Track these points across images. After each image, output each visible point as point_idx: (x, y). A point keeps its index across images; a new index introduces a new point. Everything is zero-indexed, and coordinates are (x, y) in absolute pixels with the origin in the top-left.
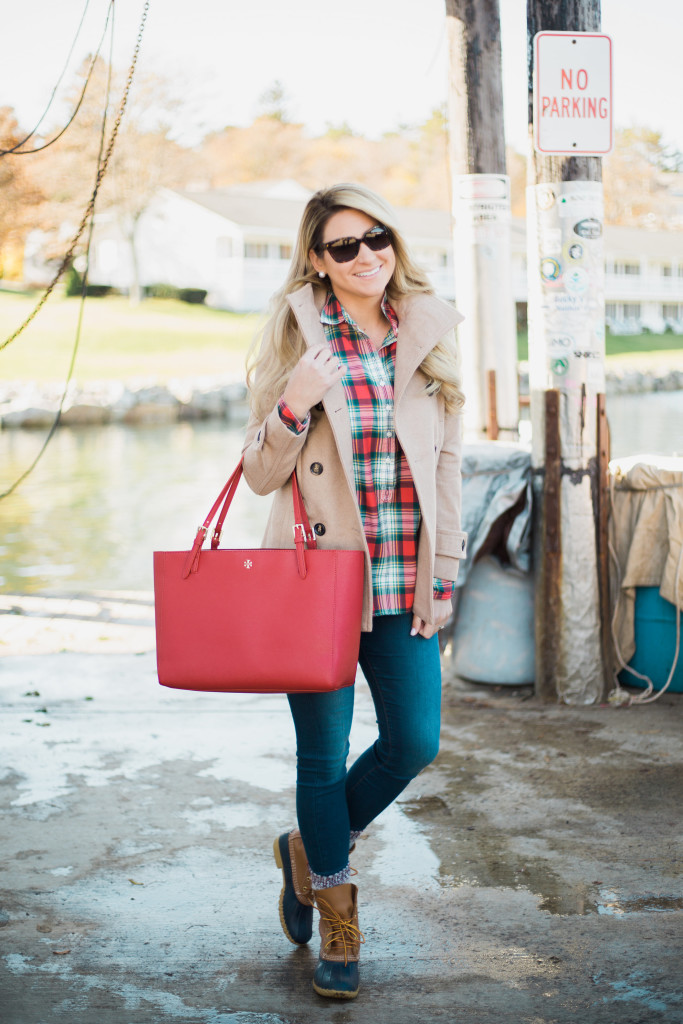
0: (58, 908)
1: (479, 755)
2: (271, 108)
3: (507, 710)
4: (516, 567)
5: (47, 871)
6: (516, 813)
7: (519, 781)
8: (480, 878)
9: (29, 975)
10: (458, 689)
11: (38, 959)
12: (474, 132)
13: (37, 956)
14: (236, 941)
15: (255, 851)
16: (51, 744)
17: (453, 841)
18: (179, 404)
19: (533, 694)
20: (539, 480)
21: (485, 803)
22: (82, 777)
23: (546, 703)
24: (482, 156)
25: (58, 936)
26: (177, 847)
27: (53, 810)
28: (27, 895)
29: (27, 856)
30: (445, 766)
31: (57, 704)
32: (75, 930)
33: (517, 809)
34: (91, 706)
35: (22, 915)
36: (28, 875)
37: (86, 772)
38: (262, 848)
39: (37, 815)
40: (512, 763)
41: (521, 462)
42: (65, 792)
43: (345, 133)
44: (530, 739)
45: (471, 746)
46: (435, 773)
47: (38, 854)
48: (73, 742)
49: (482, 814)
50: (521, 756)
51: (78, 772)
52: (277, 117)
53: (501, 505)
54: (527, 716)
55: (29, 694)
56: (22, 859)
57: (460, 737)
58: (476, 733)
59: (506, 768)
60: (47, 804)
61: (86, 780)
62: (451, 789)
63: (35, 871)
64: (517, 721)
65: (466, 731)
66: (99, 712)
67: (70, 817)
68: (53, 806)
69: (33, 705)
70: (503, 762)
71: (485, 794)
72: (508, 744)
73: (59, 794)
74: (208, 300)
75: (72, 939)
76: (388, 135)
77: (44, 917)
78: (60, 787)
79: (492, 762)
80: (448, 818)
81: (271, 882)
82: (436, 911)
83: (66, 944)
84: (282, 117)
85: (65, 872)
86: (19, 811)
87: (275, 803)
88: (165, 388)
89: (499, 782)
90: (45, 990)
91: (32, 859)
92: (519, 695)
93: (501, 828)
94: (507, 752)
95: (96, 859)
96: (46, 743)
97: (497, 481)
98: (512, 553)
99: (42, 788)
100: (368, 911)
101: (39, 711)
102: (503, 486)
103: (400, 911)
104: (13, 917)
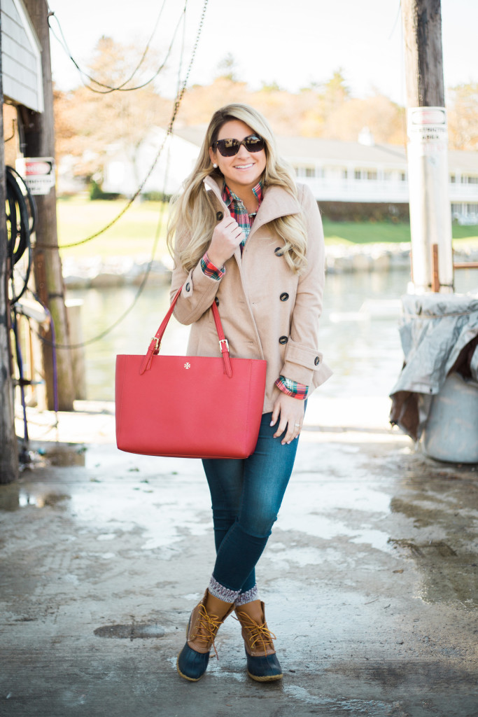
1: (463, 512)
2: (225, 71)
3: (471, 481)
4: (475, 380)
5: (182, 597)
10: (431, 466)
12: (423, 77)
14: (332, 647)
15: (326, 581)
16: (158, 505)
17: (464, 574)
22: (187, 528)
24: (429, 94)
26: (269, 578)
27: (173, 552)
28: (172, 614)
29: (164, 586)
30: (441, 520)
31: (155, 477)
34: (177, 478)
35: (173, 628)
36: (169, 600)
37: (189, 525)
38: (330, 579)
39: (162, 556)
42: (178, 539)
43: (274, 88)
45: (455, 506)
46: (435, 525)
47: (172, 584)
48: (172, 504)
51: (183, 525)
52: (229, 78)
53: (466, 337)
55: (131, 470)
56: (161, 588)
57: (446, 500)
58: (455, 497)
60: (168, 548)
61: (190, 531)
62: (450, 537)
63: (173, 596)
65: (448, 496)
66: (184, 482)
67: (187, 557)
68: (172, 549)
69: (136, 478)
73: (174, 541)
76: (304, 90)
78: (173, 536)
79: (473, 517)
80: (455, 558)
81: (344, 604)
82: (469, 625)
84: (233, 78)
86: (149, 553)
87: (330, 547)
88: (159, 261)
91: (168, 587)
92: (476, 470)
96: (154, 504)
97: (461, 320)
98: (474, 370)
99: (160, 536)
100: (421, 626)
101: (142, 482)
102: (466, 323)
103: (443, 625)
104: (167, 630)
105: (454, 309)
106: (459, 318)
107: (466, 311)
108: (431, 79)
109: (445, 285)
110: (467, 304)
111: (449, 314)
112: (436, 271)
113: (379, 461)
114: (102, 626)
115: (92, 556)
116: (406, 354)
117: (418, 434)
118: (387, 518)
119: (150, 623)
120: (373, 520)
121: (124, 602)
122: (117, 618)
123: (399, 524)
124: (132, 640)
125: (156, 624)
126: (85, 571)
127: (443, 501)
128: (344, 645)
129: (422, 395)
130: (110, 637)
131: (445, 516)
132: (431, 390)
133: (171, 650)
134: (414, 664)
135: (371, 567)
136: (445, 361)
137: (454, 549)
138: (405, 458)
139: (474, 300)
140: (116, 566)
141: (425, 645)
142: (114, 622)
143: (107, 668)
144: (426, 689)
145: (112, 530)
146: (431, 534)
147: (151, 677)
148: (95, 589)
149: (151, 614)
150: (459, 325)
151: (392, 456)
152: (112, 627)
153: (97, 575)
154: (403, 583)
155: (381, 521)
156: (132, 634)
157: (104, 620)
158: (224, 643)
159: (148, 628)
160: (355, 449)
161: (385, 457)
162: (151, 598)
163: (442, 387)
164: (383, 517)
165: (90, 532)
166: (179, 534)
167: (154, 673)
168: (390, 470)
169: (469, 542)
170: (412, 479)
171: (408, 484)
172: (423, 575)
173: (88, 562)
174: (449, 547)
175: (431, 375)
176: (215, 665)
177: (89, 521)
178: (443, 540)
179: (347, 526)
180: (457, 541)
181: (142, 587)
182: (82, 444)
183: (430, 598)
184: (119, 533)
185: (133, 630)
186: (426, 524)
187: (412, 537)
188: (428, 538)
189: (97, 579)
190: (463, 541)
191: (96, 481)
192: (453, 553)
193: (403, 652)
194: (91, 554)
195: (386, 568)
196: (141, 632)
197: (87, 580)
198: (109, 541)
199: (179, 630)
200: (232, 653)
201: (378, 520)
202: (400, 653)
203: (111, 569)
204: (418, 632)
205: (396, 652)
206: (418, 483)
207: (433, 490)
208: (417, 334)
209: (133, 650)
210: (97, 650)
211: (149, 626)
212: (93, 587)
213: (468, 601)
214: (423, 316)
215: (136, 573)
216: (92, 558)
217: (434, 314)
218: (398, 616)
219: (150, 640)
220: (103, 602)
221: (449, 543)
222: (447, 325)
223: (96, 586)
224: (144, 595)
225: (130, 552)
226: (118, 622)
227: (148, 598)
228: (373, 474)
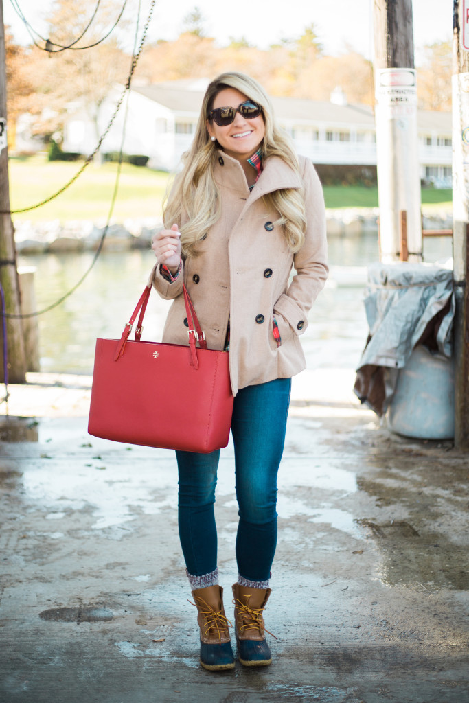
0: (147, 606)
1: (427, 491)
2: (191, 27)
3: (437, 457)
4: (442, 354)
5: (132, 578)
6: (466, 534)
7: (462, 511)
8: (454, 583)
9: (139, 658)
10: (396, 442)
11: (143, 646)
12: (392, 37)
13: (141, 643)
14: (287, 631)
15: (282, 562)
16: (111, 483)
17: (426, 555)
18: (132, 237)
19: (453, 445)
20: (460, 290)
21: (442, 527)
22: (140, 507)
23: (464, 453)
24: (398, 55)
25: (153, 628)
26: (223, 560)
27: (125, 532)
28: (121, 596)
29: (114, 567)
30: (404, 499)
31: (108, 453)
32: (164, 623)
33: (466, 531)
34: (132, 454)
35: (122, 611)
36: (119, 581)
37: (141, 504)
38: (287, 560)
39: (113, 536)
40: (453, 497)
41: (444, 277)
42: (130, 518)
43: (243, 45)
44: (460, 479)
45: (419, 484)
46: (398, 504)
47: (123, 565)
48: (126, 481)
49: (441, 535)
50: (458, 492)
51: (136, 503)
52: (196, 33)
53: (433, 309)
54: (453, 462)
55: (84, 446)
56: (111, 569)
57: (409, 478)
58: (419, 475)
59: (449, 500)
60: (119, 528)
61: (143, 509)
62: (413, 516)
63: (123, 578)
64: (447, 466)
65: (412, 473)
66: (139, 459)
67: (139, 537)
68: (124, 529)
69: (89, 453)
70: (446, 497)
71: (440, 520)
72: (446, 483)
73: (126, 520)
74: (149, 163)
75: (164, 630)
76: (274, 47)
77: (139, 613)
78: (125, 515)
79: (438, 496)
80: (417, 538)
81: (300, 586)
82: (428, 608)
83: (160, 634)
84: (200, 33)
85: (145, 578)
86: (100, 533)
87: (288, 526)
88: (122, 226)
89: (447, 511)
90: (154, 669)
91: (118, 568)
92: (443, 447)
93: (459, 545)
94: (447, 489)
95: (166, 569)
96: (106, 482)
97: (427, 291)
98: (441, 343)
99: (112, 515)
100: (379, 609)
101: (94, 458)
102: (433, 295)
103: (402, 608)
104: (115, 613)
105: (420, 279)
106: (426, 289)
107: (432, 282)
108: (400, 39)
109: (414, 254)
110: (434, 274)
111: (415, 284)
112: (405, 239)
113: (342, 437)
114: (48, 608)
115: (40, 536)
116: (371, 325)
117: (384, 409)
118: (348, 496)
119: (98, 606)
120: (334, 498)
121: (71, 584)
122: (64, 600)
123: (360, 503)
124: (78, 624)
125: (105, 607)
126: (32, 551)
127: (407, 479)
128: (299, 629)
129: (388, 368)
130: (56, 620)
131: (409, 494)
132: (397, 364)
133: (118, 634)
134: (371, 649)
135: (330, 548)
136: (411, 333)
137: (416, 528)
138: (369, 434)
139: (442, 270)
140: (64, 546)
141: (382, 629)
142: (61, 604)
143: (52, 653)
144: (381, 675)
145: (61, 509)
146: (393, 513)
147: (98, 662)
148: (42, 571)
149: (99, 596)
150: (425, 296)
151: (355, 432)
152: (58, 610)
153: (45, 556)
154: (362, 564)
155: (342, 499)
156: (79, 617)
157: (50, 603)
158: (174, 626)
159: (96, 611)
160: (318, 425)
161: (348, 432)
162: (100, 579)
163: (408, 361)
164: (345, 495)
165: (39, 510)
166: (131, 513)
167: (100, 658)
168: (354, 446)
169: (432, 522)
170: (375, 456)
171: (371, 461)
172: (384, 556)
173: (36, 542)
174: (411, 527)
175: (396, 348)
176: (164, 650)
177: (38, 499)
178: (405, 519)
179: (306, 505)
180: (420, 521)
181: (91, 569)
182: (34, 418)
183: (389, 580)
184: (69, 512)
185: (80, 613)
186: (388, 503)
187: (373, 516)
188: (390, 517)
189: (44, 560)
190: (426, 520)
191: (46, 457)
192: (415, 533)
193: (359, 636)
194: (39, 534)
195: (345, 548)
196: (88, 615)
197: (34, 562)
198: (58, 520)
199: (127, 613)
200: (181, 638)
201: (339, 498)
202: (356, 638)
203: (60, 549)
204: (376, 616)
205: (353, 636)
206: (382, 460)
207: (397, 467)
208: (382, 305)
209: (79, 634)
210: (42, 634)
211: (97, 609)
212: (40, 568)
213: (429, 583)
214: (388, 286)
215: (85, 554)
216: (39, 538)
217: (400, 285)
218: (355, 598)
219: (97, 624)
220: (50, 584)
221: (411, 523)
222: (412, 297)
223: (44, 568)
224: (93, 576)
225: (80, 531)
226: (65, 605)
227: (96, 580)
228: (336, 450)
